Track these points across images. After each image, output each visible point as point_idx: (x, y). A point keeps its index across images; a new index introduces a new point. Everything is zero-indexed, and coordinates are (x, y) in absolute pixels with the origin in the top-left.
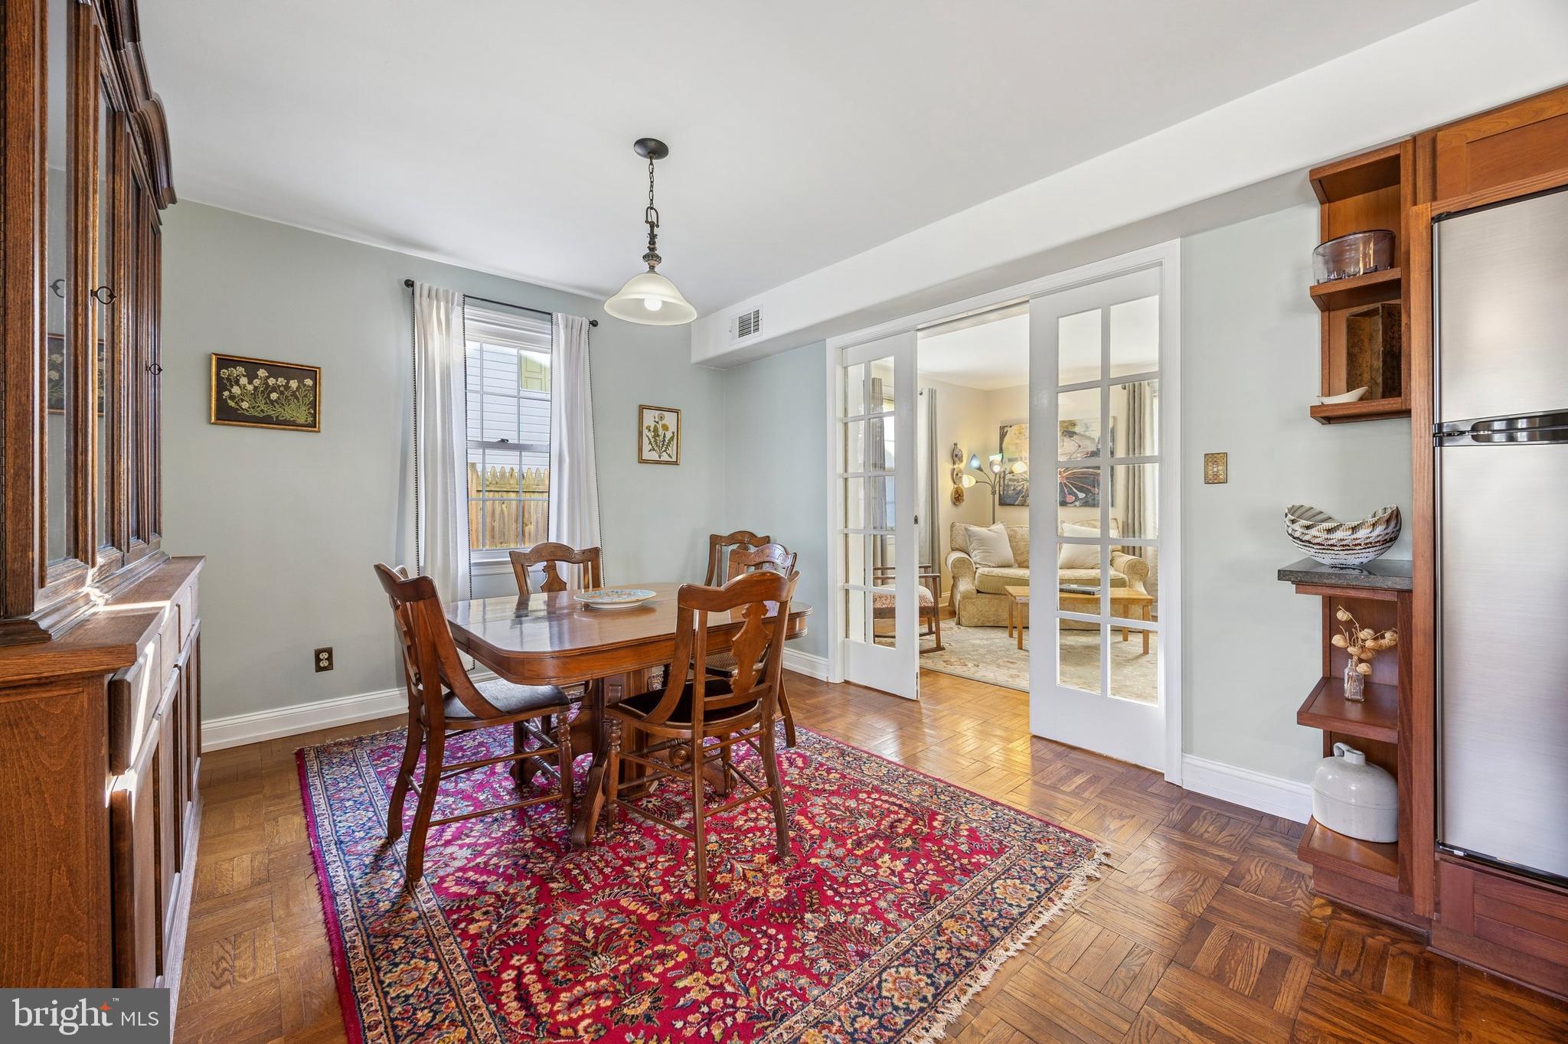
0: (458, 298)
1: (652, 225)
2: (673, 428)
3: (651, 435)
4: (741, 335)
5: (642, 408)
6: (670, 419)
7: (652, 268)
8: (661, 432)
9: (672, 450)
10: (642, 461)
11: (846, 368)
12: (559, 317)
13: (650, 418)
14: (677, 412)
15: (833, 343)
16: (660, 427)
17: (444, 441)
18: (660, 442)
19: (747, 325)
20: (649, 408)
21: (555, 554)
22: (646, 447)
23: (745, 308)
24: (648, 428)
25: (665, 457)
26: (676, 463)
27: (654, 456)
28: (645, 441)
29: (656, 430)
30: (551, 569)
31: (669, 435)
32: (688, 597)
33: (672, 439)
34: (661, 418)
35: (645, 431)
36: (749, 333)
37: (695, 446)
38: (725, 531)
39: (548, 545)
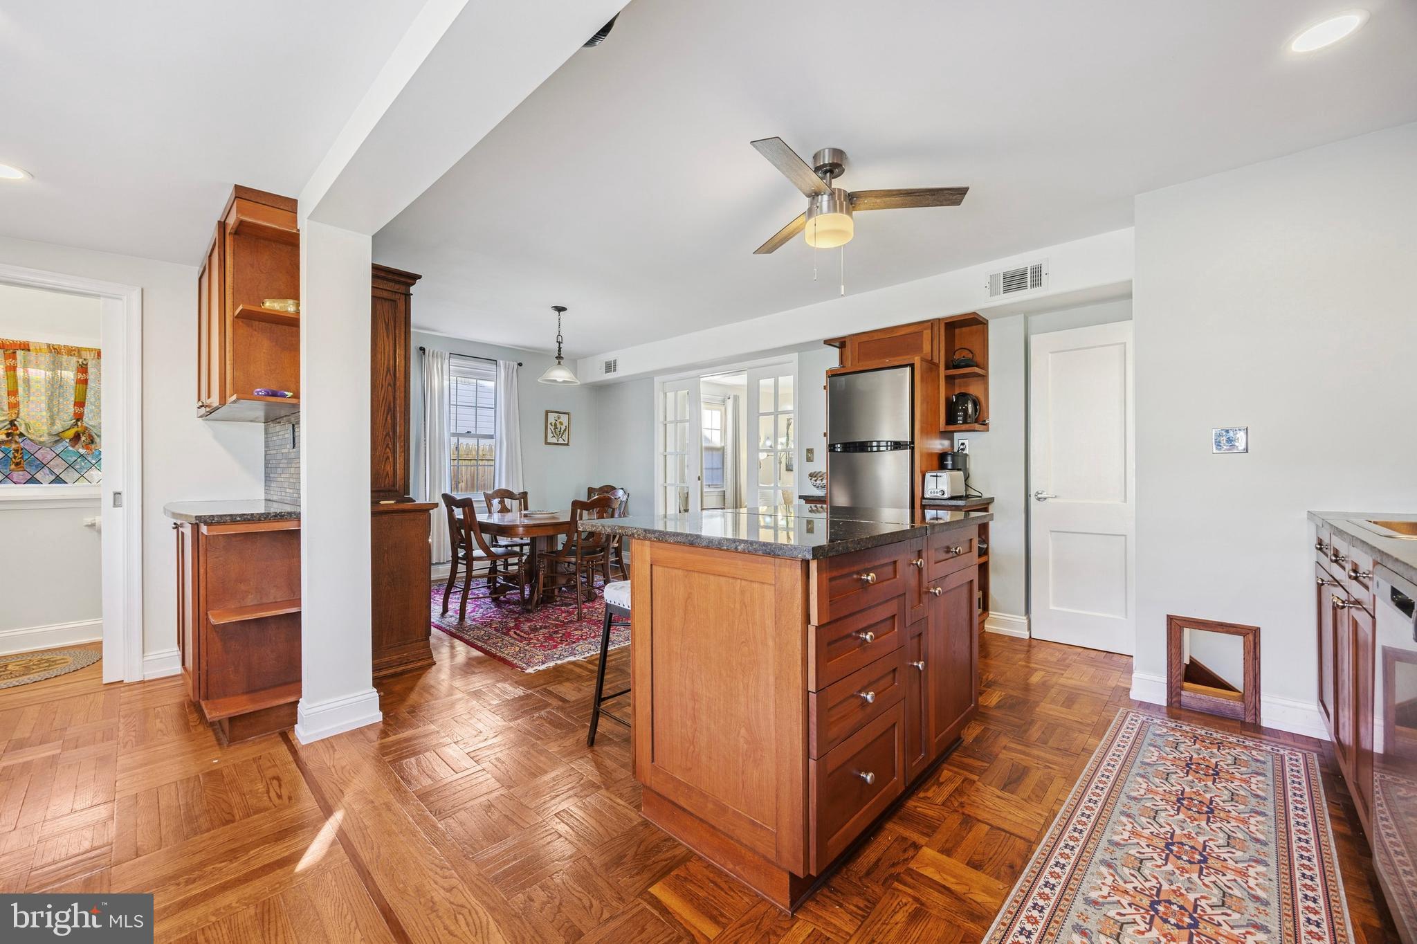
0: (448, 355)
1: (559, 343)
2: (566, 423)
3: (552, 428)
4: (606, 372)
5: (547, 412)
6: (564, 418)
7: (559, 362)
8: (558, 426)
9: (565, 437)
10: (547, 443)
11: (666, 393)
12: (501, 363)
13: (552, 417)
14: (568, 414)
15: (658, 380)
16: (558, 423)
17: (439, 434)
18: (558, 432)
19: (610, 367)
20: (552, 412)
21: (505, 494)
22: (550, 435)
23: (610, 357)
24: (551, 424)
25: (561, 441)
26: (567, 444)
27: (554, 440)
28: (549, 431)
29: (555, 425)
30: (502, 502)
31: (563, 428)
32: (576, 505)
33: (565, 430)
34: (559, 418)
35: (549, 425)
36: (610, 371)
37: (579, 434)
38: (597, 485)
39: (500, 490)
